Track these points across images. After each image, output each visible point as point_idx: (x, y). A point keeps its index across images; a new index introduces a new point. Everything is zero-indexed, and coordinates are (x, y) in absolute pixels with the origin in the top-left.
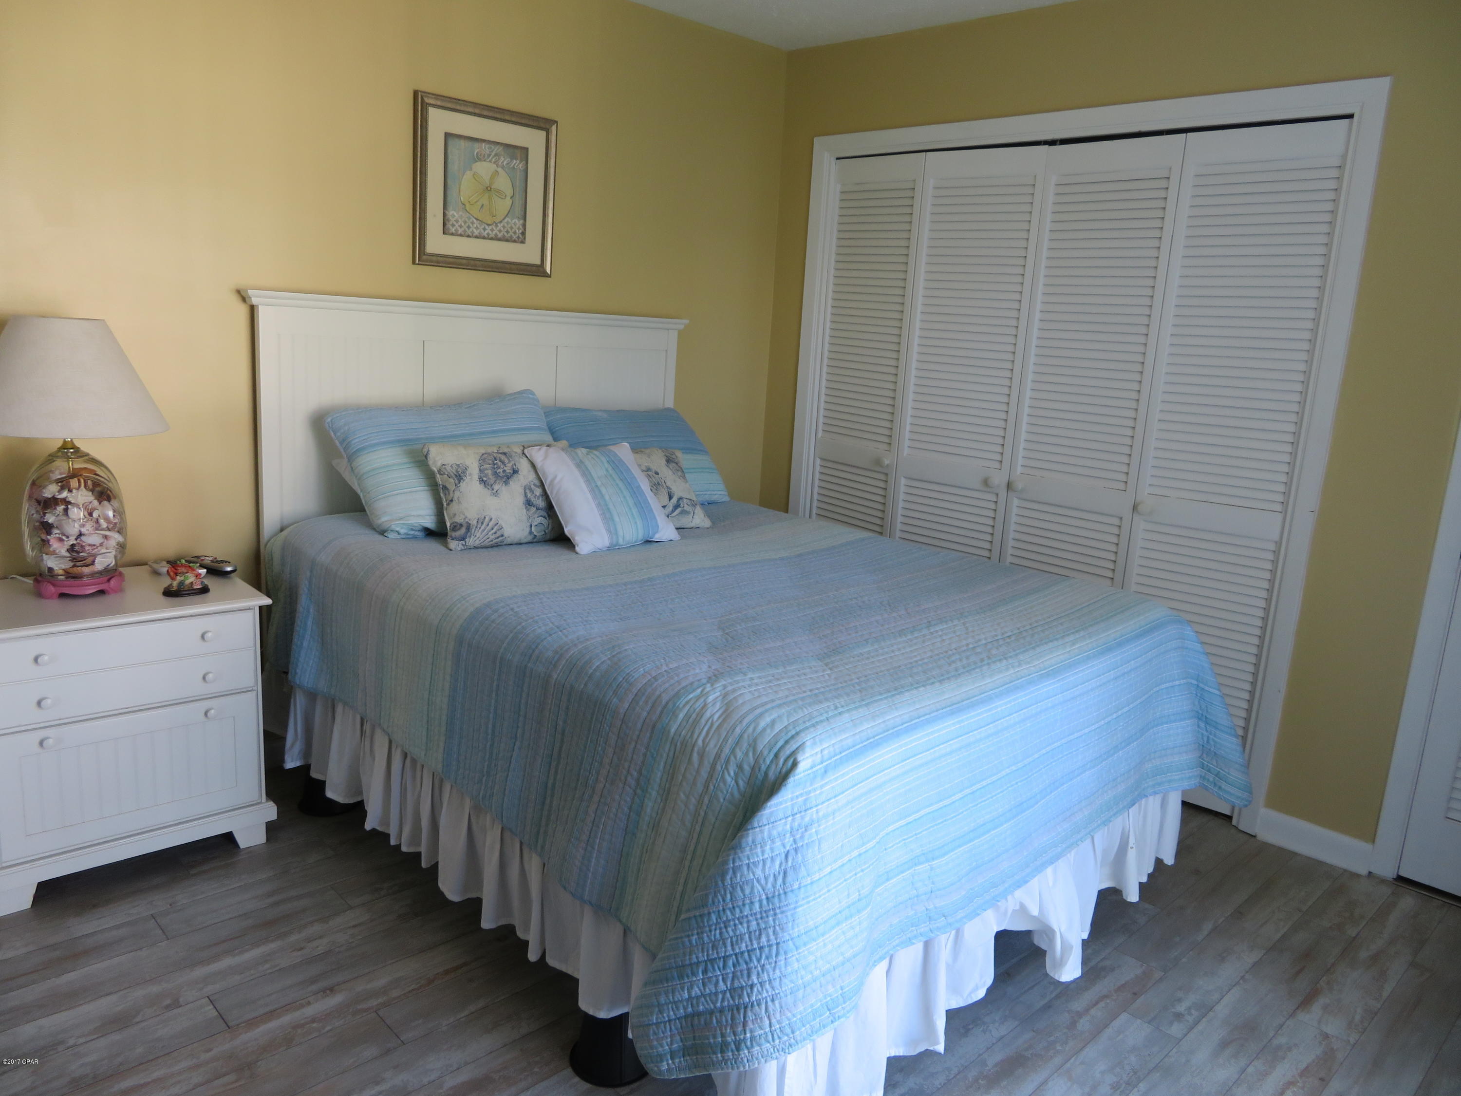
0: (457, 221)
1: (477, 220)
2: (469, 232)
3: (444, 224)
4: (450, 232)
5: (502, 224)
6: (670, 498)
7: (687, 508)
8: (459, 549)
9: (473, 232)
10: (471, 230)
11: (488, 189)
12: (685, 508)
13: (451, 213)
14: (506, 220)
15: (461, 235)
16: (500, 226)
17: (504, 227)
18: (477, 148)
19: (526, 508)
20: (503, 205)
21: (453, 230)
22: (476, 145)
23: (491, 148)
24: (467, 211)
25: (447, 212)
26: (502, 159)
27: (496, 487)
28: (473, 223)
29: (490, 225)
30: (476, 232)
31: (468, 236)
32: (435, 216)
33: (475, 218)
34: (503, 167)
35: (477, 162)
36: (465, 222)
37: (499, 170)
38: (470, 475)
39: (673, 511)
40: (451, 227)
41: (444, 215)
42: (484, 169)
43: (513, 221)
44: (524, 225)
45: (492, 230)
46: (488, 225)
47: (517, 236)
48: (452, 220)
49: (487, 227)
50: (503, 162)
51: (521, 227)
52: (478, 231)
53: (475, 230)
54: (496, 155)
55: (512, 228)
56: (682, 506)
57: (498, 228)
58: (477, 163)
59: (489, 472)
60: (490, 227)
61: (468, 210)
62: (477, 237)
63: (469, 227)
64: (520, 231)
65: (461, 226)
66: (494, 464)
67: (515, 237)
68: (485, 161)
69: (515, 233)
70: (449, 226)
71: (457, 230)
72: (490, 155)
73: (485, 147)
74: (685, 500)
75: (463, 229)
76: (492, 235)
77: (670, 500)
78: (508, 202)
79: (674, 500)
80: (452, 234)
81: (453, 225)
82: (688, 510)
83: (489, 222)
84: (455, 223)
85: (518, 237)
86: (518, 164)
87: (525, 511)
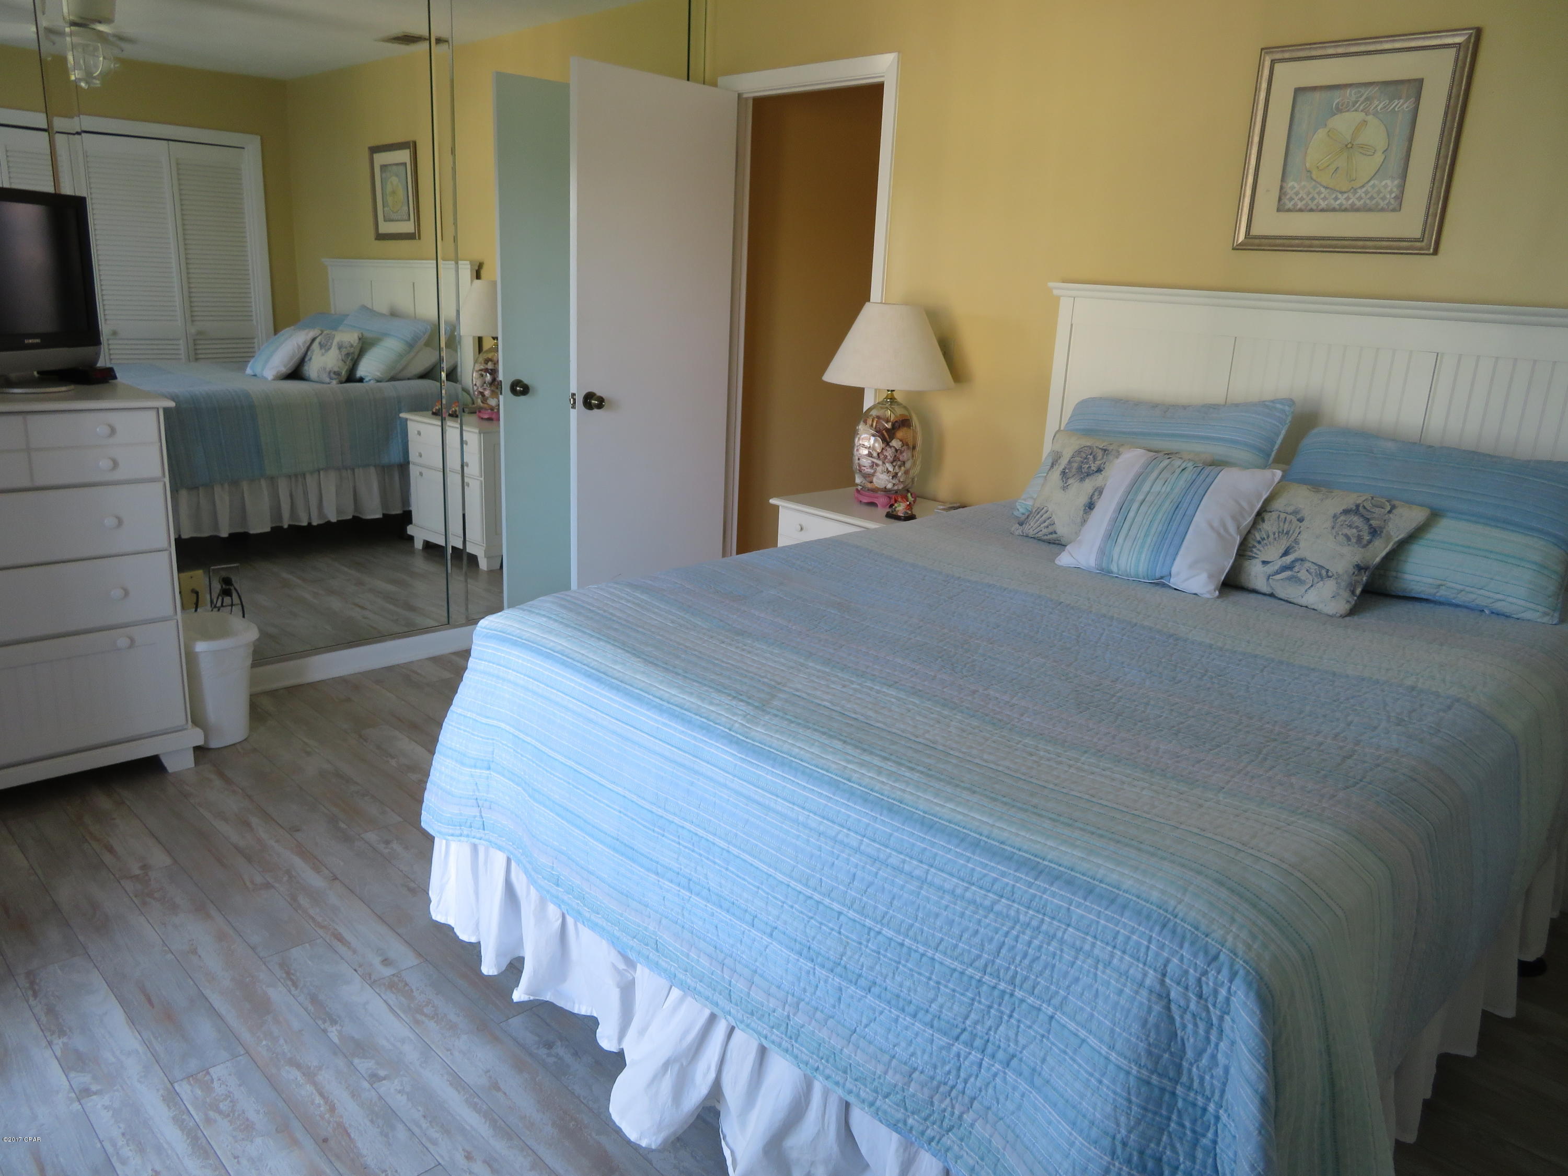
0: (1297, 194)
1: (1326, 188)
2: (1313, 206)
3: (1280, 199)
4: (1287, 207)
5: (1364, 190)
6: (1286, 553)
7: (1303, 575)
8: (1017, 533)
9: (1318, 205)
10: (1315, 202)
11: (1349, 147)
12: (1299, 575)
13: (1290, 184)
14: (1372, 183)
15: (1301, 210)
16: (1360, 192)
17: (1366, 193)
18: (1337, 98)
19: (1085, 509)
20: (1366, 166)
21: (1290, 205)
22: (1337, 93)
23: (1360, 92)
24: (1312, 179)
25: (1285, 185)
26: (1376, 103)
27: (1070, 481)
28: (1319, 193)
29: (1345, 192)
30: (1323, 204)
31: (1311, 210)
32: (1268, 191)
33: (1324, 187)
34: (1375, 114)
35: (1335, 114)
36: (1308, 194)
37: (1370, 118)
38: (1059, 464)
39: (1277, 573)
40: (1287, 202)
41: (1282, 188)
42: (1344, 123)
43: (1384, 183)
44: (1402, 187)
45: (1348, 199)
46: (1342, 193)
47: (1387, 202)
48: (1290, 193)
49: (1340, 196)
50: (1376, 107)
51: (1395, 189)
52: (1326, 203)
53: (1321, 202)
54: (1367, 99)
55: (1379, 192)
56: (1296, 569)
57: (1357, 195)
58: (1336, 117)
59: (1075, 465)
60: (1346, 195)
61: (1314, 177)
62: (1322, 210)
63: (1313, 199)
64: (1393, 195)
65: (1302, 199)
66: (1086, 458)
67: (1382, 204)
68: (1348, 111)
69: (1384, 198)
70: (1285, 200)
71: (1296, 204)
72: (1356, 102)
73: (1350, 94)
74: (1307, 565)
75: (1304, 202)
76: (1347, 204)
77: (1281, 557)
78: (1379, 158)
79: (1288, 559)
80: (1289, 210)
81: (1291, 199)
82: (1303, 578)
83: (1344, 189)
84: (1294, 196)
85: (1389, 204)
86: (1404, 106)
87: (1082, 512)
